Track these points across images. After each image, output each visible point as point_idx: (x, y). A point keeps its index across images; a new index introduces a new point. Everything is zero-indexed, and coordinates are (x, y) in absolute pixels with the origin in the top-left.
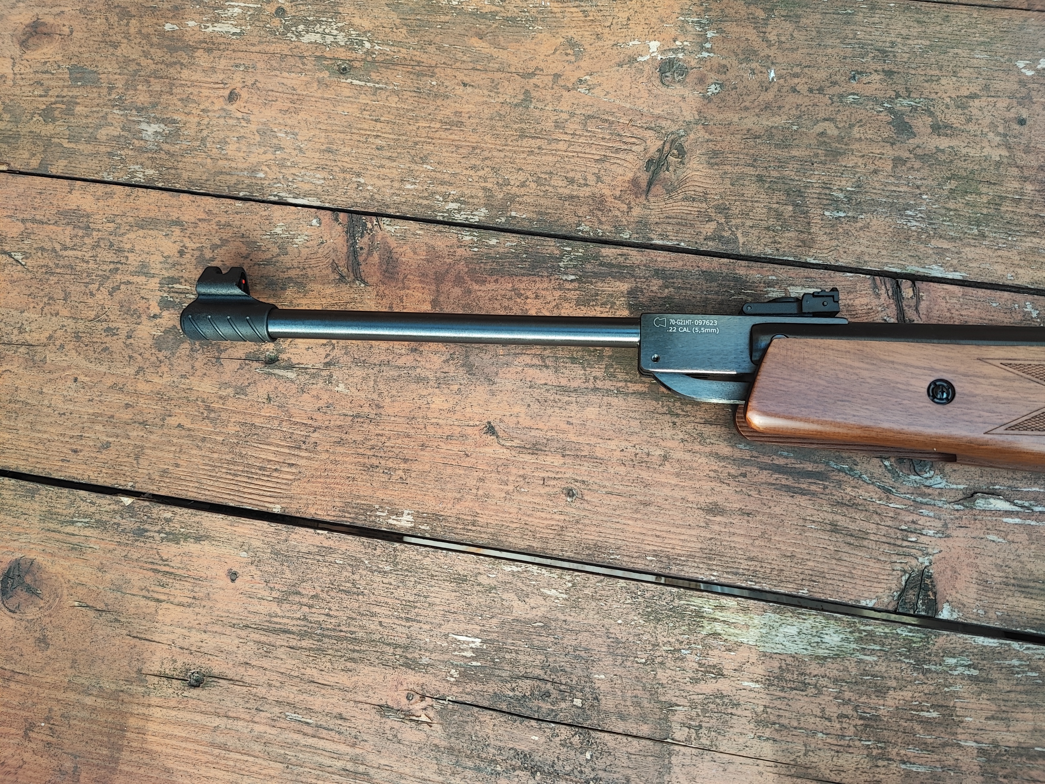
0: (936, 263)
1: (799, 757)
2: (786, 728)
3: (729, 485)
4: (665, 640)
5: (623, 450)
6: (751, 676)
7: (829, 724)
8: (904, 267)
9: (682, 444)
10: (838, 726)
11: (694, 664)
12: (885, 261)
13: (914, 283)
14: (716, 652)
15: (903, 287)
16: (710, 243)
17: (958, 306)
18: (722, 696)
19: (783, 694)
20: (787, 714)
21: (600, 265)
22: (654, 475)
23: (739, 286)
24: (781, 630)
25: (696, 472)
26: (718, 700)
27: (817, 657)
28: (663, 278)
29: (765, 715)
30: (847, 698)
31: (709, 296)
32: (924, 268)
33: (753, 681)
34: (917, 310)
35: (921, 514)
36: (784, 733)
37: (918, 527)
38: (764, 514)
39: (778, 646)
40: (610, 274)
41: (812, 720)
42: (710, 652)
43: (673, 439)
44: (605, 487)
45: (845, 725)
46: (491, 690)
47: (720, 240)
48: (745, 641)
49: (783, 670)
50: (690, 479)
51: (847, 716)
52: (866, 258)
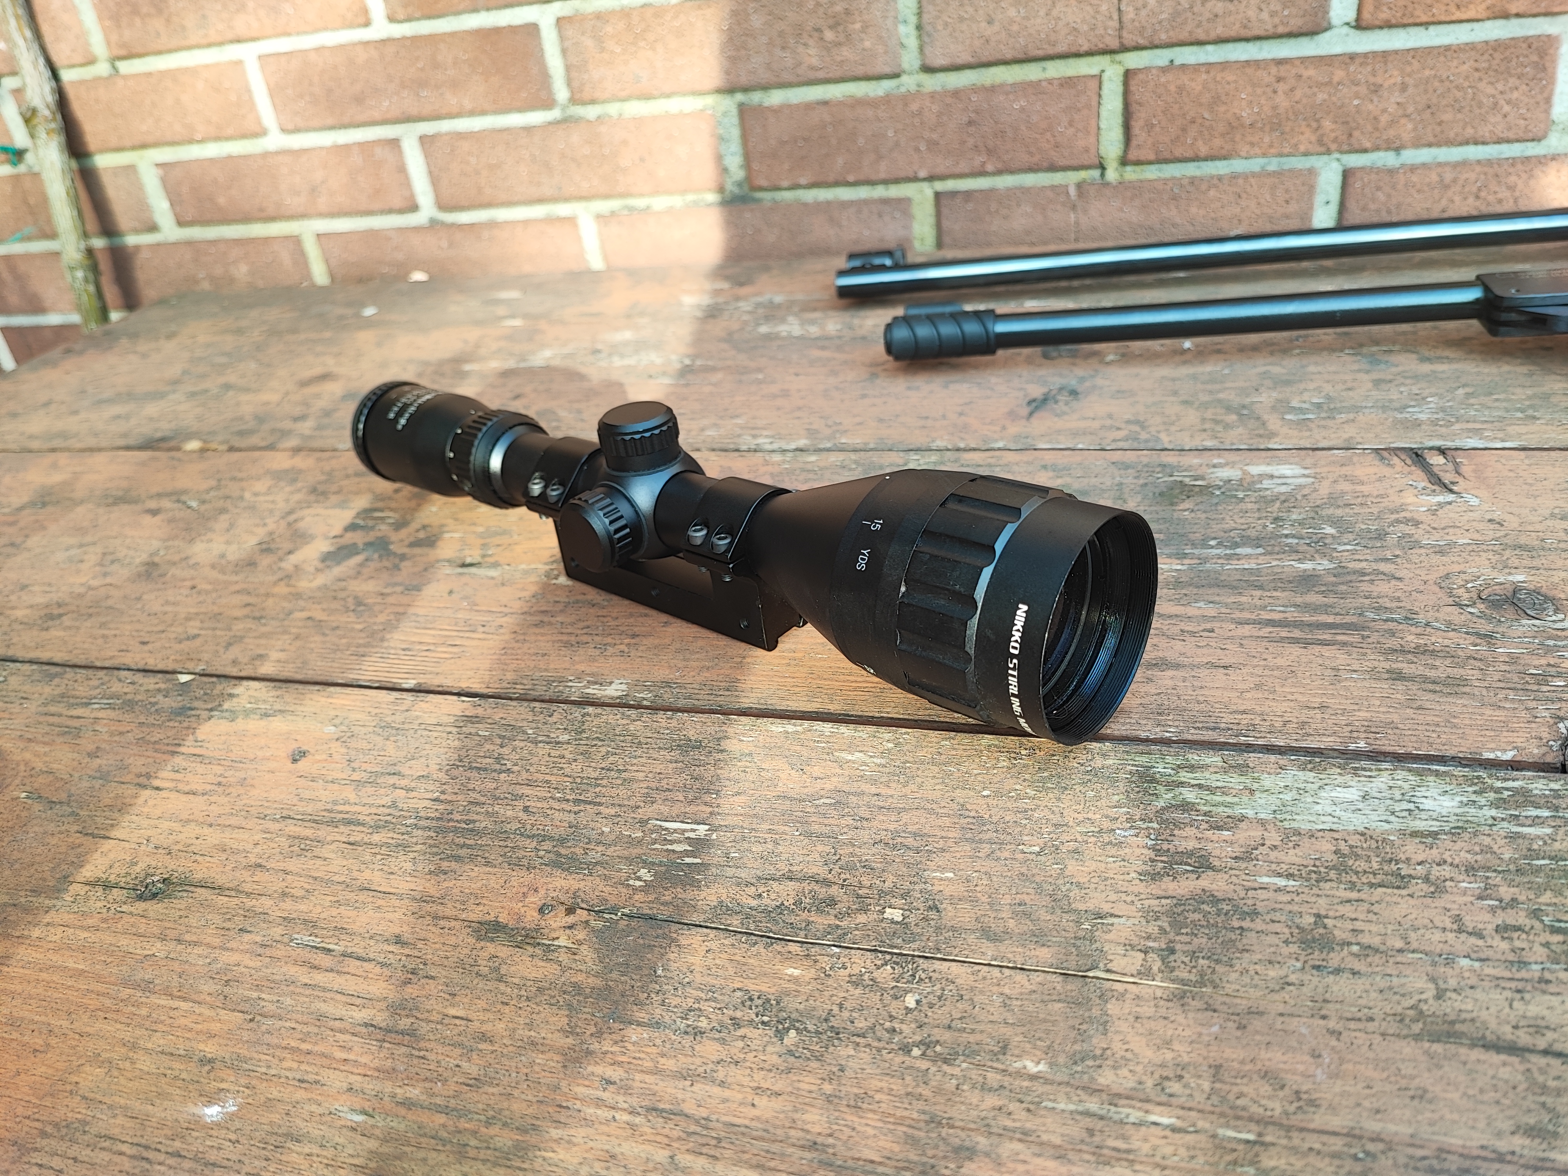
0: (1470, 438)
1: (1426, 1001)
2: (1377, 951)
3: (1183, 641)
4: (1080, 817)
6: (1274, 866)
7: (1480, 943)
8: (1421, 443)
10: (1504, 945)
11: (1146, 851)
12: (1391, 441)
13: (1443, 452)
14: (1190, 831)
15: (1426, 456)
16: (1122, 444)
18: (1215, 900)
19: (1354, 895)
20: (1374, 928)
23: (1168, 471)
24: (1323, 794)
26: (1205, 907)
27: (1414, 834)
29: (1322, 931)
30: (1507, 898)
32: (1454, 442)
33: (1280, 875)
34: (1458, 473)
36: (1377, 959)
38: (1256, 666)
39: (1323, 818)
41: (1438, 936)
42: (1176, 832)
45: (1518, 944)
46: (714, 898)
47: (1134, 441)
48: (1250, 813)
49: (1344, 856)
51: (1518, 928)
52: (1360, 440)
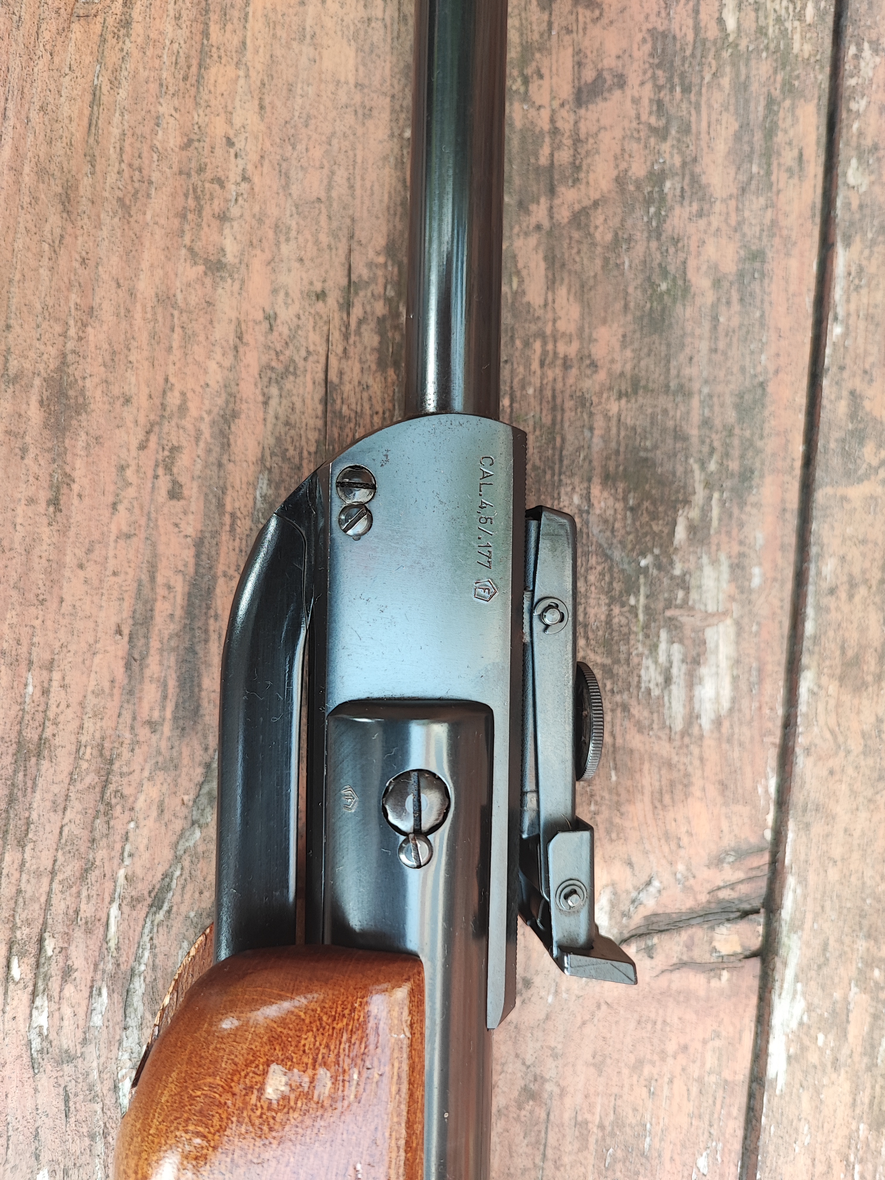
0: (810, 1008)
3: (142, 447)
5: (230, 143)
8: (796, 927)
9: (260, 316)
12: (812, 878)
13: (754, 955)
15: (743, 926)
16: (842, 407)
17: (695, 1071)
21: (771, 101)
22: (159, 233)
23: (728, 484)
25: (177, 353)
28: (741, 275)
31: (695, 402)
32: (797, 979)
34: (681, 965)
35: (93, 992)
37: (55, 984)
38: (60, 550)
40: (745, 126)
43: (275, 291)
44: (115, 83)
47: (852, 433)
50: (153, 335)
52: (818, 829)
